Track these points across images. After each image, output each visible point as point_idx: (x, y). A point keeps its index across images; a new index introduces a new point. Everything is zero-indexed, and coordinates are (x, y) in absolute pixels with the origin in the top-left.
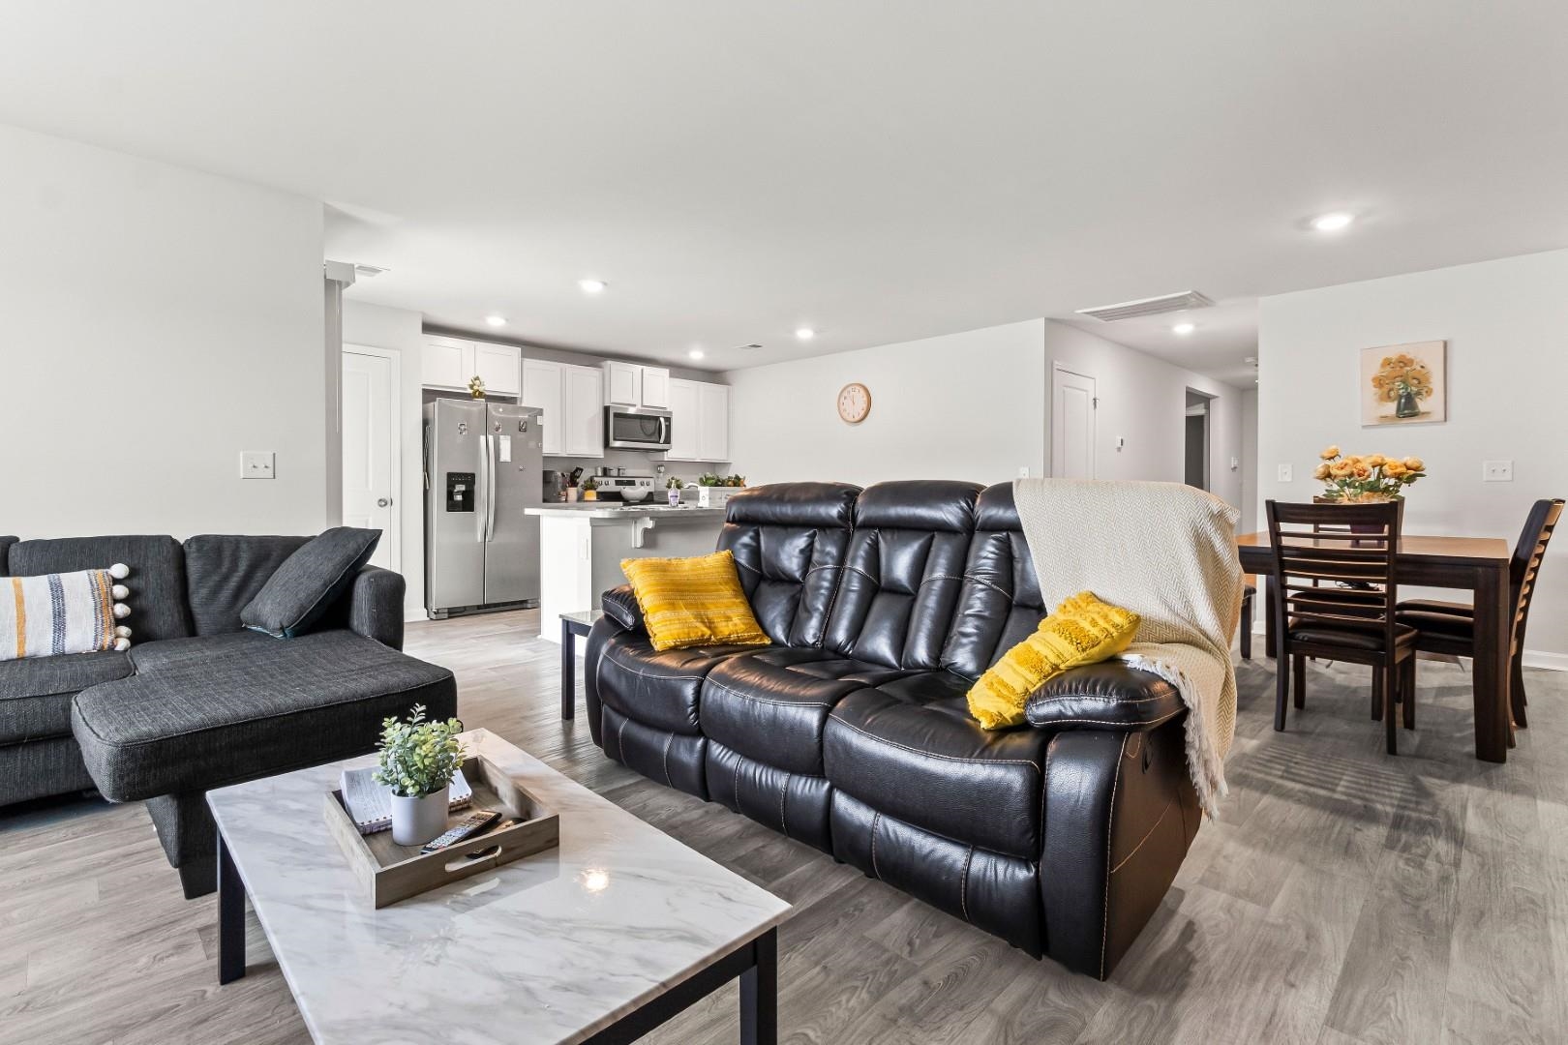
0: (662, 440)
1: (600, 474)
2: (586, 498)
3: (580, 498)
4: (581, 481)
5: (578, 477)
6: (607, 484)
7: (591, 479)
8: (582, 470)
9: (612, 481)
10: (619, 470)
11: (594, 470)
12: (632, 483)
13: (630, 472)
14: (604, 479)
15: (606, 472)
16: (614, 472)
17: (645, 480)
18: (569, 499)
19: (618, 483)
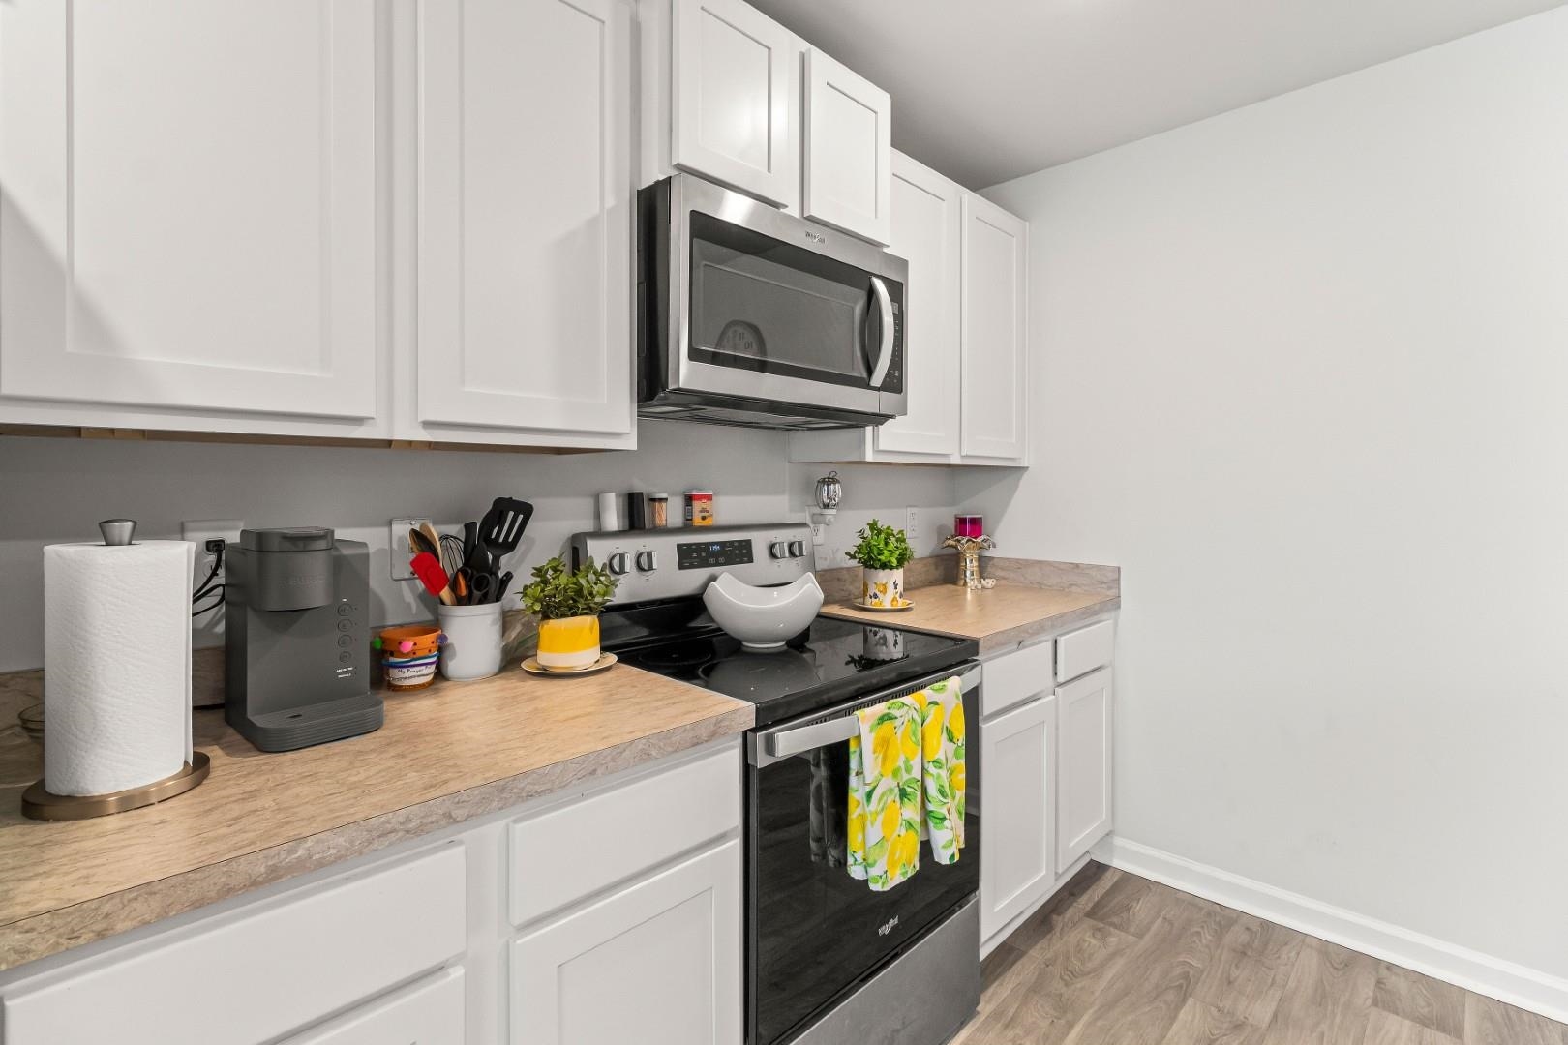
0: (878, 379)
1: (613, 520)
2: (545, 658)
3: (514, 658)
4: (521, 567)
5: (510, 546)
6: (645, 564)
7: (576, 549)
8: (526, 510)
9: (664, 549)
10: (689, 500)
11: (587, 504)
12: (739, 553)
13: (728, 509)
14: (631, 546)
15: (637, 514)
16: (671, 513)
17: (784, 537)
18: (453, 667)
19: (689, 557)
